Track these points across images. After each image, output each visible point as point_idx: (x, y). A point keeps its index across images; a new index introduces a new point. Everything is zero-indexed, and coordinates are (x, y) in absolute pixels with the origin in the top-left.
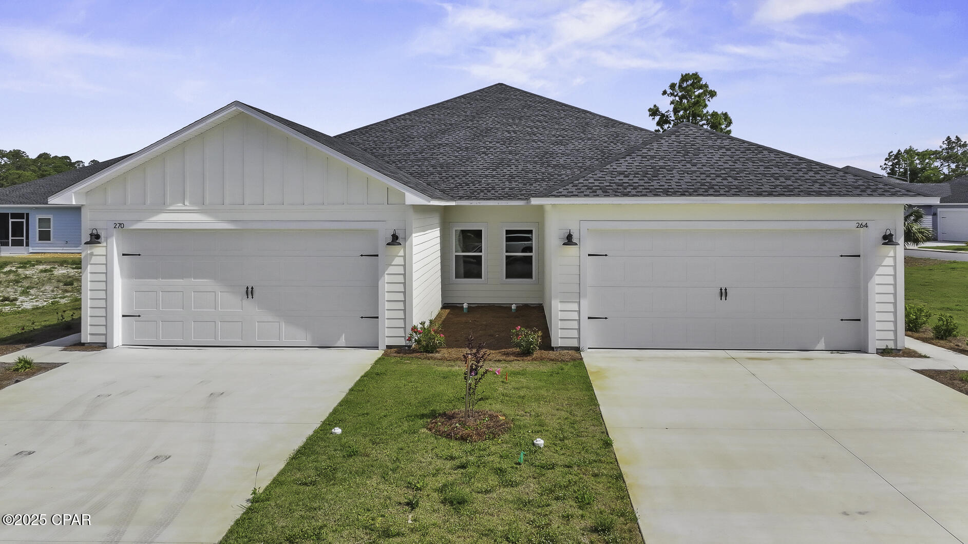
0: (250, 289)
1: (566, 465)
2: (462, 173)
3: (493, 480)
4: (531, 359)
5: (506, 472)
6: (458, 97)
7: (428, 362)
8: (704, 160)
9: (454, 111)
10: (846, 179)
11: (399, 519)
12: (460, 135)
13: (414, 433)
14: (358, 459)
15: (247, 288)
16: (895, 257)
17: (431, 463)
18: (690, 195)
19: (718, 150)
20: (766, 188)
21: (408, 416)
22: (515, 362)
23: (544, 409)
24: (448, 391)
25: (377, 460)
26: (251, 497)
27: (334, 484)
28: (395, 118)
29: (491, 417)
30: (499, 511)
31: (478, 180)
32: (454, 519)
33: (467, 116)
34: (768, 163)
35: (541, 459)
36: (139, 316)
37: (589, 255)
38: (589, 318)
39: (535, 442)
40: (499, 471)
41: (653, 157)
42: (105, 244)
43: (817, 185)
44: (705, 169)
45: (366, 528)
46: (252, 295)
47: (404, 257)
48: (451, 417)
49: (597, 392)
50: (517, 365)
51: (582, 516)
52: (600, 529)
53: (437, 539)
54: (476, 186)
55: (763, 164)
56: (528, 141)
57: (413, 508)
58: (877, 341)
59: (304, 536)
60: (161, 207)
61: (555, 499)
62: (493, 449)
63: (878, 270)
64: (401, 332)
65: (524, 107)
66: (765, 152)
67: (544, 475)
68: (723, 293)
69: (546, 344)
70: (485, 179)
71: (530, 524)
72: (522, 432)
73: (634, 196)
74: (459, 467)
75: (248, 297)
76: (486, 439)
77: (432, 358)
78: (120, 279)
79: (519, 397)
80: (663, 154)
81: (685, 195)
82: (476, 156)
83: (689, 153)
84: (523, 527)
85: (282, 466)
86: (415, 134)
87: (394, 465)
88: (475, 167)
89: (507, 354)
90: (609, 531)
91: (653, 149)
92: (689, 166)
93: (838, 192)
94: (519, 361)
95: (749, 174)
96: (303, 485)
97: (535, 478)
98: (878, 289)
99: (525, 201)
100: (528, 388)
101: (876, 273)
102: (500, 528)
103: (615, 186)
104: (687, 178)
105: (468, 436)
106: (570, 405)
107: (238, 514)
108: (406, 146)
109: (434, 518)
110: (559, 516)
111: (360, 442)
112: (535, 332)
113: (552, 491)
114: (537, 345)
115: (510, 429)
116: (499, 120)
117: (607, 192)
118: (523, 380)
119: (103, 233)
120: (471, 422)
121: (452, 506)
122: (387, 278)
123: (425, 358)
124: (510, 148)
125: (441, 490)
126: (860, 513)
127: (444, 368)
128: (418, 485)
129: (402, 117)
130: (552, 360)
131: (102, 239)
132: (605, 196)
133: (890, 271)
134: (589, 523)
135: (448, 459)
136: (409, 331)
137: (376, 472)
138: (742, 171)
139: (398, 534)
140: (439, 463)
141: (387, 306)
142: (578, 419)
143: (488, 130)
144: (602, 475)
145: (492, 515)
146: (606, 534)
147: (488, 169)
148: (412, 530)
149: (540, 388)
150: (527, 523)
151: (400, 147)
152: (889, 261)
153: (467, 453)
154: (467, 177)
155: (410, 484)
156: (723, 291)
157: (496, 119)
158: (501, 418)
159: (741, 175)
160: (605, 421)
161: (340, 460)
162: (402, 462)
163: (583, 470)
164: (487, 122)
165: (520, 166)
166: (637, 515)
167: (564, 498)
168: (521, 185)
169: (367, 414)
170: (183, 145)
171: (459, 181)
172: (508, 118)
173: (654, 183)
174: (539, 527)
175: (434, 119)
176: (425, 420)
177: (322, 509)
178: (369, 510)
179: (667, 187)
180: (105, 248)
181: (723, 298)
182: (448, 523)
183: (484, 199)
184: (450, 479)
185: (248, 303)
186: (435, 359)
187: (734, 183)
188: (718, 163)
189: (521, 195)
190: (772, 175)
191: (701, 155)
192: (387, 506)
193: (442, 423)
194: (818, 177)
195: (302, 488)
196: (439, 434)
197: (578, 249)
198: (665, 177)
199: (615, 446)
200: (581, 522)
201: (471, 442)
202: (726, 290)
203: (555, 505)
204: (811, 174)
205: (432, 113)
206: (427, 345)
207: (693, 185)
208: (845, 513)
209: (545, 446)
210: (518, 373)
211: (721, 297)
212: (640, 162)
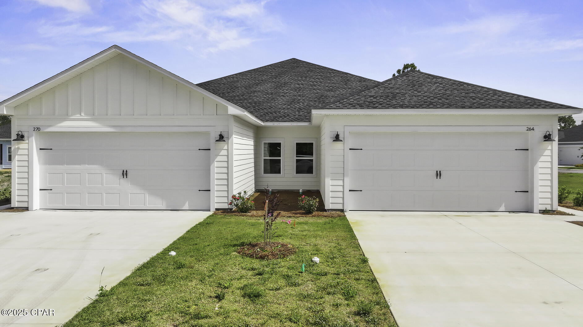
0: (125, 172)
1: (335, 274)
2: (269, 107)
3: (282, 282)
4: (311, 216)
5: (291, 277)
6: (268, 66)
7: (243, 217)
8: (426, 89)
9: (264, 73)
10: (519, 99)
11: (208, 307)
12: (268, 86)
13: (228, 255)
14: (184, 270)
15: (123, 171)
16: (552, 150)
17: (237, 272)
18: (418, 108)
19: (434, 84)
20: (468, 104)
21: (225, 245)
22: (301, 218)
23: (319, 242)
24: (255, 232)
25: (199, 270)
26: (99, 293)
27: (164, 285)
28: (227, 76)
29: (283, 245)
30: (285, 302)
31: (279, 110)
32: (251, 307)
33: (273, 76)
34: (468, 91)
35: (317, 270)
36: (51, 190)
37: (350, 149)
38: (350, 191)
39: (313, 259)
40: (286, 277)
41: (392, 88)
42: (27, 142)
43: (501, 103)
44: (426, 94)
45: (182, 312)
46: (127, 176)
47: (228, 150)
48: (253, 246)
49: (356, 233)
50: (302, 219)
51: (348, 305)
52: (363, 312)
53: (236, 320)
54: (277, 114)
55: (464, 91)
56: (310, 90)
57: (220, 300)
58: (540, 205)
59: (133, 318)
60: (66, 117)
61: (328, 294)
62: (283, 264)
63: (540, 159)
64: (225, 200)
65: (309, 71)
66: (465, 85)
67: (319, 279)
68: (439, 174)
69: (321, 207)
70: (283, 110)
71: (308, 310)
72: (304, 254)
73: (380, 108)
74: (257, 274)
75: (124, 177)
76: (278, 258)
77: (245, 215)
78: (38, 165)
79: (303, 235)
80: (399, 86)
81: (414, 108)
82: (278, 97)
83: (416, 86)
84: (302, 312)
85: (129, 274)
86: (239, 85)
87: (211, 274)
88: (277, 103)
89: (296, 214)
90: (368, 314)
91: (392, 84)
92: (416, 92)
93: (515, 107)
94: (303, 217)
95: (456, 97)
96: (141, 285)
97: (313, 281)
98: (541, 171)
99: (309, 123)
100: (309, 231)
101: (539, 161)
102: (286, 313)
103: (367, 103)
104: (415, 99)
105: (265, 256)
106: (338, 240)
107: (86, 303)
108: (233, 92)
109: (236, 306)
110: (330, 305)
111: (187, 260)
112: (314, 199)
113: (324, 289)
114: (315, 207)
115: (295, 252)
116: (292, 78)
117: (362, 106)
118: (306, 227)
119: (26, 134)
120: (268, 248)
121: (250, 298)
122: (216, 164)
123: (240, 216)
124: (299, 93)
125: (242, 289)
126: (556, 303)
127: (253, 221)
128: (226, 285)
129: (232, 76)
130: (326, 216)
131: (26, 138)
132: (361, 108)
133: (549, 159)
134: (354, 309)
135: (250, 270)
136: (230, 198)
137: (196, 277)
138: (451, 95)
139: (206, 317)
140: (244, 272)
141: (216, 182)
142: (343, 247)
143: (285, 84)
144: (362, 279)
145: (280, 304)
146: (367, 316)
147: (285, 105)
148: (217, 314)
149: (317, 230)
150: (306, 309)
151: (229, 92)
152: (548, 153)
153: (264, 266)
154: (272, 109)
155: (220, 284)
156: (438, 173)
157: (291, 77)
158: (289, 246)
159: (450, 97)
160: (362, 248)
161: (172, 270)
162: (216, 272)
163: (348, 277)
164: (285, 79)
165: (305, 103)
166: (389, 304)
167: (334, 294)
168: (306, 114)
169: (196, 244)
170: (80, 76)
171: (266, 111)
172: (298, 77)
173: (394, 101)
174: (315, 311)
175: (252, 78)
176: (237, 248)
177: (151, 300)
178: (186, 301)
179: (402, 104)
180: (27, 144)
181: (438, 177)
182: (246, 310)
183: (282, 122)
184: (250, 281)
185: (123, 181)
186: (247, 216)
187: (446, 102)
188: (435, 91)
189: (306, 119)
190: (471, 97)
191: (423, 87)
192: (201, 299)
193: (248, 249)
194: (501, 98)
195: (139, 287)
196: (244, 255)
197: (343, 145)
198: (400, 98)
199: (370, 262)
200: (347, 308)
201: (268, 260)
202: (440, 172)
203: (327, 298)
204: (496, 97)
205: (250, 74)
206: (243, 208)
207: (419, 103)
208: (545, 303)
209: (320, 262)
210: (303, 223)
211: (437, 177)
212: (384, 90)
